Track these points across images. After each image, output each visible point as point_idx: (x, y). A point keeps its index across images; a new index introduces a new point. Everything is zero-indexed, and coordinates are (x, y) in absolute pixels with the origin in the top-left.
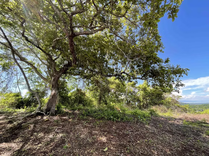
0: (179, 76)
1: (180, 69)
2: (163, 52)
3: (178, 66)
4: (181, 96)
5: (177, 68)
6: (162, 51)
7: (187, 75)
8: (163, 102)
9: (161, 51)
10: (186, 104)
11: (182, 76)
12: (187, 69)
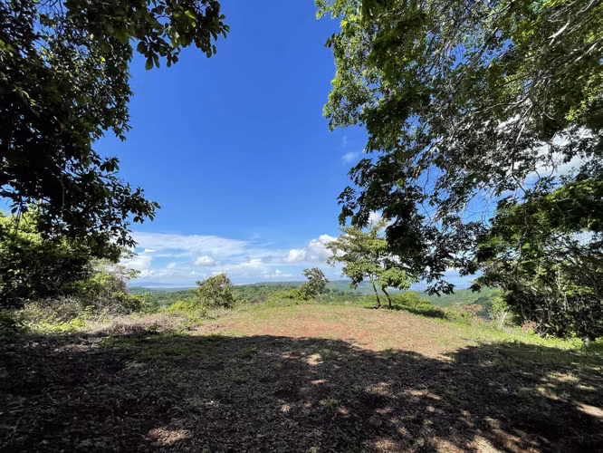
0: (136, 219)
1: (143, 200)
2: (122, 138)
3: (138, 193)
4: (139, 272)
5: (136, 194)
6: (122, 134)
7: (152, 219)
8: (78, 285)
9: (117, 131)
10: (148, 290)
11: (142, 221)
12: (156, 204)
